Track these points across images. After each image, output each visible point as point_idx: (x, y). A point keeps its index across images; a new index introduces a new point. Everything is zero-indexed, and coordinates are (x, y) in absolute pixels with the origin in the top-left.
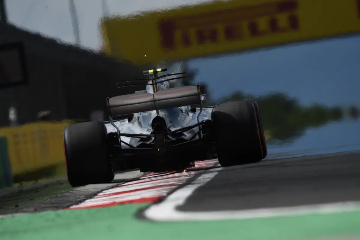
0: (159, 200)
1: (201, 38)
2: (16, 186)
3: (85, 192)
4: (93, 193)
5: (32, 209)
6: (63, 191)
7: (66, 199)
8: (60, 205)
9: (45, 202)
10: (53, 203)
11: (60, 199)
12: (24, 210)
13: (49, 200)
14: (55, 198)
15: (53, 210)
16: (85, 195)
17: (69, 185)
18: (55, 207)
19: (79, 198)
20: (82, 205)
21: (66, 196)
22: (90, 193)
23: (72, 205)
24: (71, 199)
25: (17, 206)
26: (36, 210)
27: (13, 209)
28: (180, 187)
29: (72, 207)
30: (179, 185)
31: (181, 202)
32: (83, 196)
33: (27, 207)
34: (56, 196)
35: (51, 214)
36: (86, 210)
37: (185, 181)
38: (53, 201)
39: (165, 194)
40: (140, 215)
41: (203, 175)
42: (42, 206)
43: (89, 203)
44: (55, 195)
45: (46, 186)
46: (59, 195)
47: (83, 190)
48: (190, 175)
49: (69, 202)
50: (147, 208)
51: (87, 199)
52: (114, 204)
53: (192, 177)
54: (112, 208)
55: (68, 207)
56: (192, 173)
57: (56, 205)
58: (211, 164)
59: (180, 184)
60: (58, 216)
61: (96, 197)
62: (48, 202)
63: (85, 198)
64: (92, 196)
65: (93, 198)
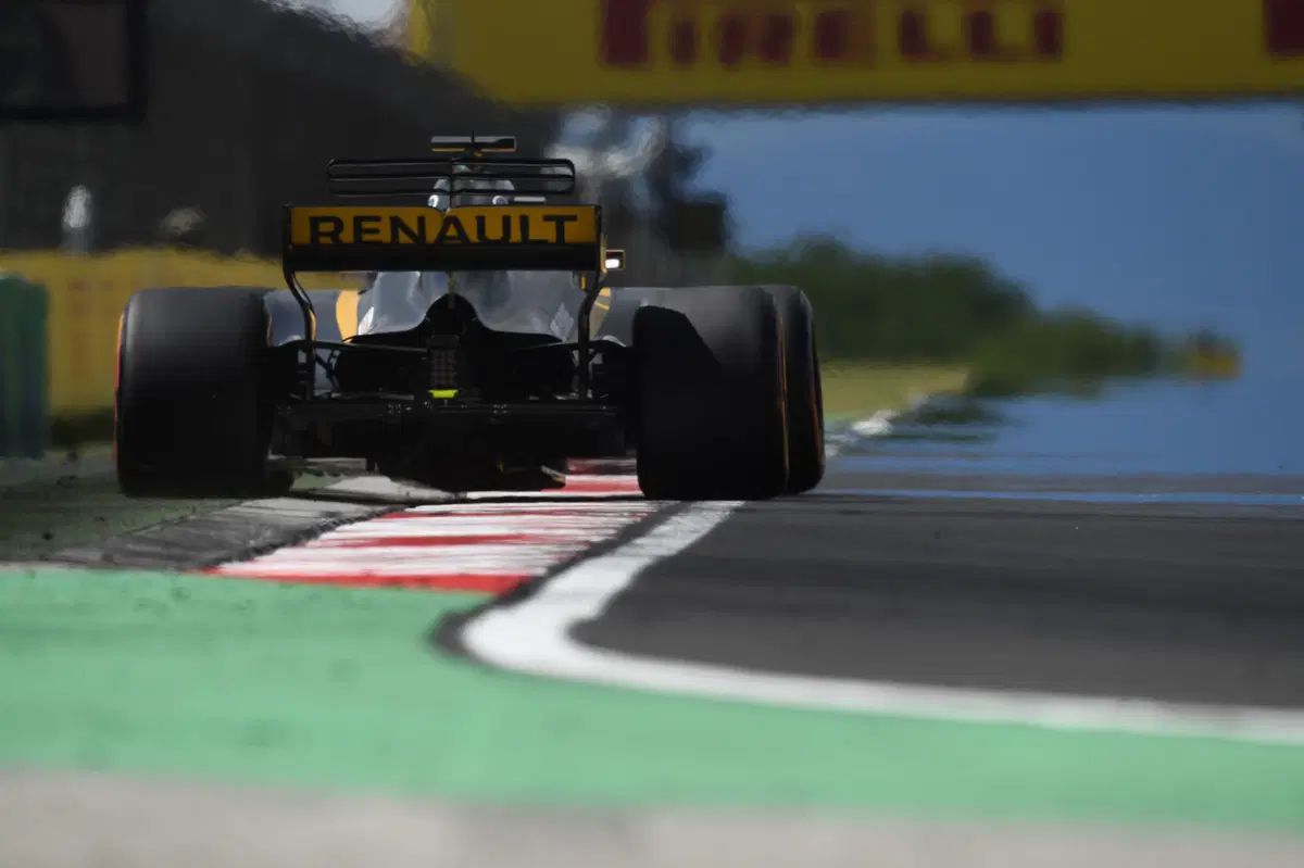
0: (516, 591)
2: (54, 461)
4: (307, 528)
5: (96, 555)
7: (214, 534)
8: (192, 553)
9: (142, 533)
10: (168, 544)
11: (193, 531)
12: (69, 553)
13: (157, 528)
14: (176, 524)
16: (277, 531)
18: (169, 557)
19: (255, 537)
20: (263, 565)
21: (218, 526)
22: (295, 523)
23: (229, 560)
24: (231, 536)
25: (48, 537)
26: (109, 562)
27: (34, 546)
28: (594, 551)
30: (592, 545)
31: (588, 609)
32: (268, 533)
33: (78, 545)
34: (183, 520)
35: (155, 584)
36: (273, 586)
38: (171, 534)
39: (540, 571)
40: (448, 636)
41: (675, 519)
42: (131, 547)
43: (285, 561)
48: (633, 514)
49: (220, 545)
50: (477, 612)
51: (282, 545)
52: (366, 579)
53: (639, 519)
54: (360, 593)
55: (210, 566)
57: (177, 552)
59: (596, 539)
60: (178, 595)
61: (312, 543)
62: (150, 536)
63: (277, 541)
64: (298, 536)
65: (304, 546)
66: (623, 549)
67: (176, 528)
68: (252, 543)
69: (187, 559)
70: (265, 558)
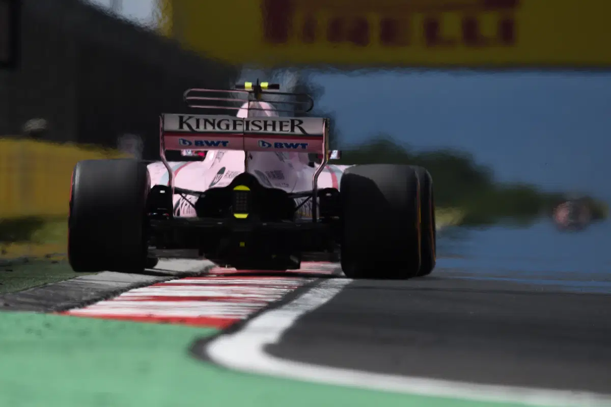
0: (233, 327)
1: (336, 32)
3: (97, 285)
4: (113, 290)
6: (58, 277)
7: (63, 293)
8: (51, 303)
9: (24, 292)
10: (38, 298)
11: (52, 292)
13: (31, 289)
14: (42, 287)
15: (38, 310)
16: (97, 292)
17: (68, 266)
18: (40, 305)
19: (86, 295)
20: (92, 310)
21: (64, 288)
22: (106, 288)
23: (73, 307)
24: (72, 294)
26: (7, 307)
28: (272, 306)
29: (73, 311)
30: (269, 303)
31: (272, 337)
34: (45, 285)
35: (36, 319)
36: (100, 321)
37: (280, 297)
38: (38, 293)
39: (244, 318)
40: (198, 350)
41: (313, 290)
42: (19, 299)
43: (103, 308)
44: (42, 283)
45: (26, 261)
46: (50, 284)
47: (95, 280)
48: (290, 287)
49: (67, 299)
50: (212, 338)
51: (100, 300)
52: (149, 318)
53: (293, 290)
54: (147, 326)
55: (63, 310)
56: (294, 282)
57: (43, 302)
58: (328, 269)
60: (48, 325)
61: (116, 298)
62: (29, 294)
63: (98, 297)
64: (109, 295)
65: (112, 300)
66: (286, 306)
67: (42, 289)
68: (84, 298)
69: (50, 306)
70: (92, 306)
